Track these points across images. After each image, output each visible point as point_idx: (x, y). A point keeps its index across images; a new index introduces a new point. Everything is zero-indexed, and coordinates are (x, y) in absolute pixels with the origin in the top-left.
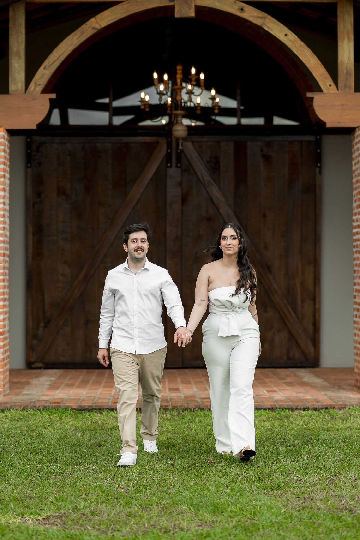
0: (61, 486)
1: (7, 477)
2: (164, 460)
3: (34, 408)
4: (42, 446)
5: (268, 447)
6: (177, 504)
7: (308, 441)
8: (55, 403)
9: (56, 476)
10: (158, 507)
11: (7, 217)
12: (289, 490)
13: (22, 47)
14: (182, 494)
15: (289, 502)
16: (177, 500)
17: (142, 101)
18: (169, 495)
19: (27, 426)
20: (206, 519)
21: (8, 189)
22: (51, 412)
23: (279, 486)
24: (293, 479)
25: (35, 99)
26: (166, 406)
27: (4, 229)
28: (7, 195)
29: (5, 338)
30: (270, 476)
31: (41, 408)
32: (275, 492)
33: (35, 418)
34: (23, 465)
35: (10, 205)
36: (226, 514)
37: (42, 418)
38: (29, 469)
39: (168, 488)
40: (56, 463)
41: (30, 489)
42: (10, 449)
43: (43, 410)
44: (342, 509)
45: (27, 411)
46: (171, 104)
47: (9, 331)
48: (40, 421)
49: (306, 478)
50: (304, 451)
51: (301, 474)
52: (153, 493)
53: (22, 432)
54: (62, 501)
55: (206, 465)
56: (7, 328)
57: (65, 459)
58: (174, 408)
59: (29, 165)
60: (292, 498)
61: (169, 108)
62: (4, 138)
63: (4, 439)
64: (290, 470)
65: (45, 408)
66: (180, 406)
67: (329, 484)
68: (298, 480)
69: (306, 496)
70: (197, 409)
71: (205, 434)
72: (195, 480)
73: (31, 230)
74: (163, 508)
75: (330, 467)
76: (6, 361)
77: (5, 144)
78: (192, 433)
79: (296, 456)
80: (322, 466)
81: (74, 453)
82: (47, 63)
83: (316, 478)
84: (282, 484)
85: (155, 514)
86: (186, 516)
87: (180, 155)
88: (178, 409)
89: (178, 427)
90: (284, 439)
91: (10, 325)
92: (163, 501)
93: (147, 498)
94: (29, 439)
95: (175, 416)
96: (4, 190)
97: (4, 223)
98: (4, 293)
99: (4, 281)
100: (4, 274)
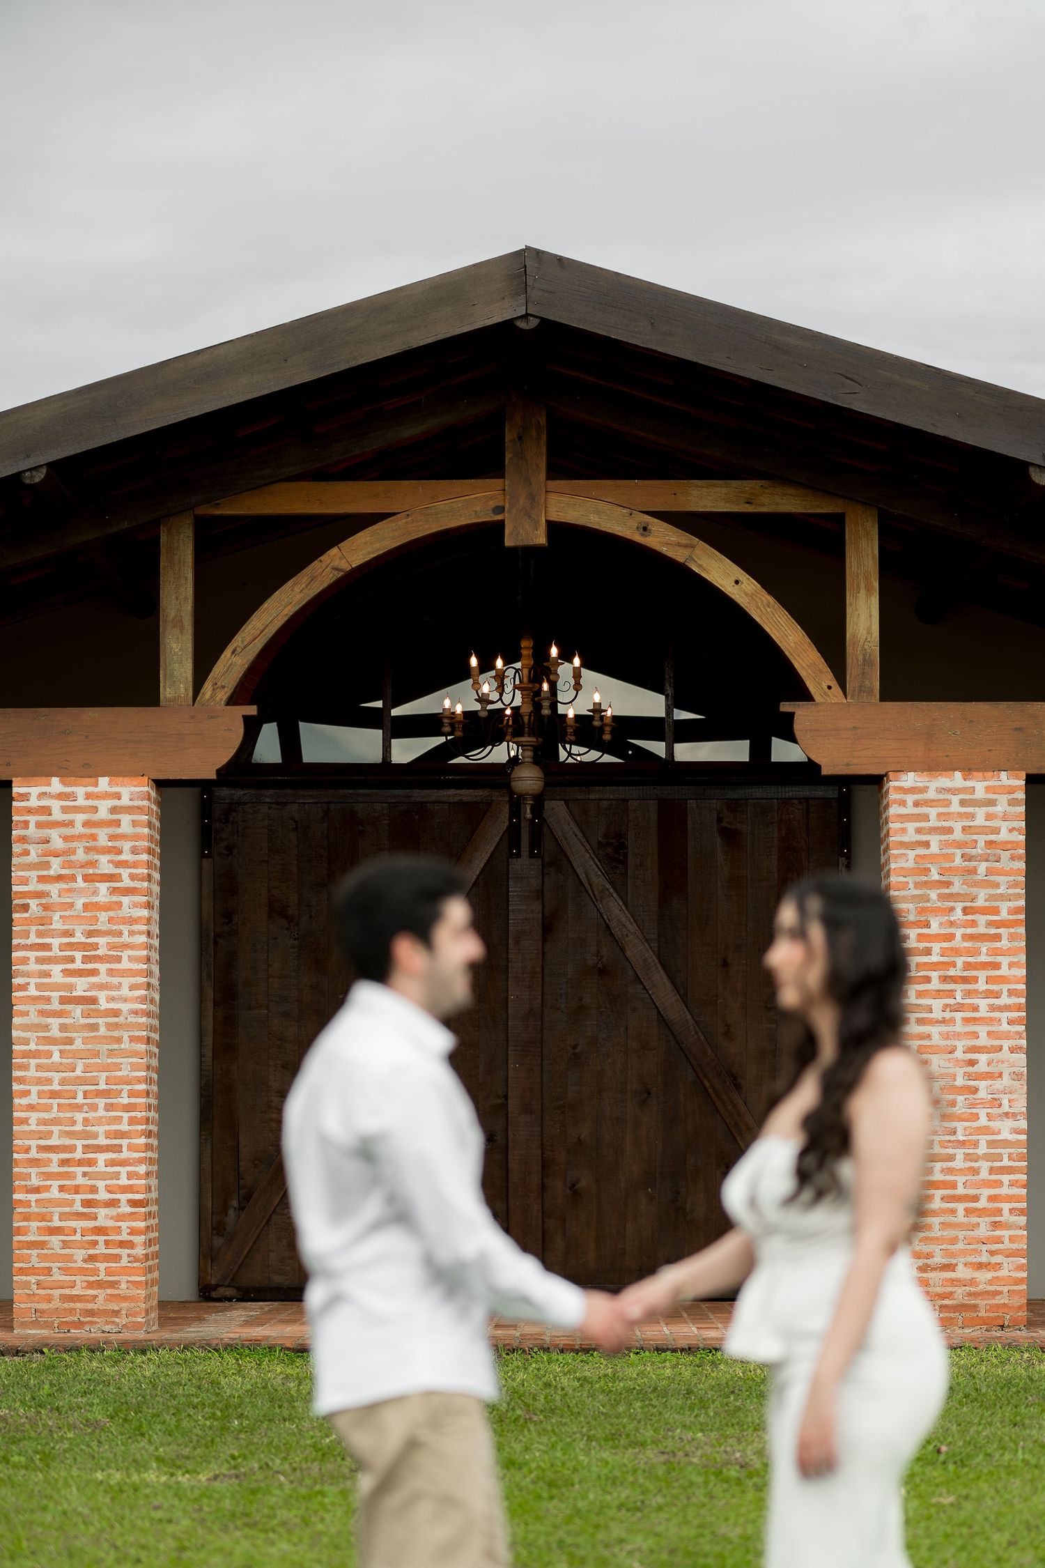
11: (155, 962)
13: (188, 607)
21: (157, 903)
25: (212, 717)
27: (149, 986)
28: (156, 916)
29: (150, 1213)
31: (221, 1347)
35: (162, 936)
43: (225, 1349)
47: (157, 1202)
56: (154, 1195)
62: (149, 799)
76: (150, 1263)
77: (152, 809)
82: (238, 641)
91: (160, 1188)
96: (149, 906)
97: (149, 973)
98: (147, 1121)
99: (148, 1094)
100: (149, 1081)
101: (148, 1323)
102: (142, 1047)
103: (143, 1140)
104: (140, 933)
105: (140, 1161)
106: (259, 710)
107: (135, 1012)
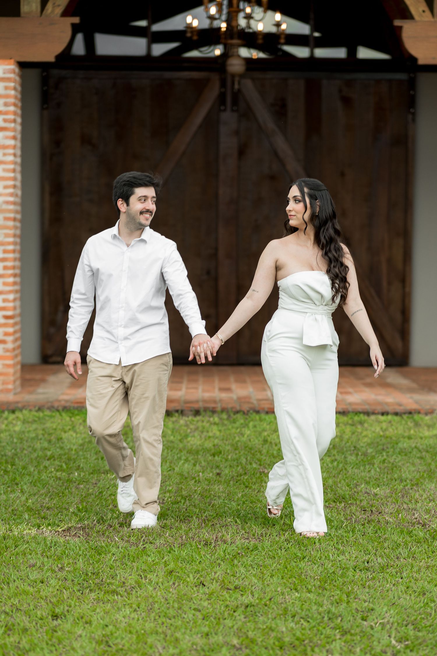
0: (84, 495)
1: (19, 485)
2: (209, 468)
3: (51, 408)
4: (62, 452)
5: (334, 455)
6: (221, 516)
7: (383, 449)
8: (77, 403)
9: (78, 484)
10: (199, 519)
11: (18, 172)
12: (354, 503)
14: (228, 506)
15: (353, 516)
16: (222, 511)
17: (189, 27)
18: (212, 507)
19: (43, 430)
20: (254, 531)
21: (19, 136)
22: (73, 414)
23: (343, 498)
24: (361, 491)
25: (52, 24)
26: (214, 408)
27: (15, 187)
28: (19, 144)
29: (16, 322)
30: (333, 487)
31: (60, 408)
32: (339, 505)
33: (52, 420)
34: (39, 472)
35: (22, 156)
36: (277, 527)
37: (62, 420)
38: (46, 477)
39: (211, 499)
40: (78, 471)
41: (47, 499)
42: (23, 455)
43: (63, 410)
44: (414, 523)
45: (43, 412)
46: (225, 32)
47: (21, 315)
48: (59, 424)
49: (377, 490)
50: (376, 461)
51: (371, 486)
52: (193, 504)
53: (37, 436)
54: (86, 511)
55: (258, 474)
56: (18, 311)
57: (90, 466)
58: (223, 410)
59: (45, 106)
60: (357, 510)
61: (223, 36)
62: (14, 73)
63: (16, 443)
64: (358, 482)
65: (66, 409)
66: (232, 408)
67: (403, 496)
68: (366, 493)
69: (374, 509)
70: (251, 411)
71: (259, 441)
72: (244, 491)
73: (47, 188)
74: (205, 520)
75: (407, 478)
76: (16, 352)
77: (16, 80)
78: (244, 439)
79: (367, 467)
80: (397, 478)
81: (100, 459)
83: (388, 491)
84: (347, 496)
85: (194, 526)
86: (230, 529)
87: (237, 96)
88: (228, 412)
89: (228, 432)
90: (355, 447)
91: (22, 307)
92: (204, 513)
93: (186, 510)
94: (46, 444)
95: (224, 419)
96: (14, 138)
97: (15, 179)
98: (14, 268)
99: (14, 251)
100: (14, 243)
101: (15, 388)
102: (11, 223)
103: (11, 280)
104: (10, 154)
105: (10, 292)
106: (81, 20)
107: (7, 203)
